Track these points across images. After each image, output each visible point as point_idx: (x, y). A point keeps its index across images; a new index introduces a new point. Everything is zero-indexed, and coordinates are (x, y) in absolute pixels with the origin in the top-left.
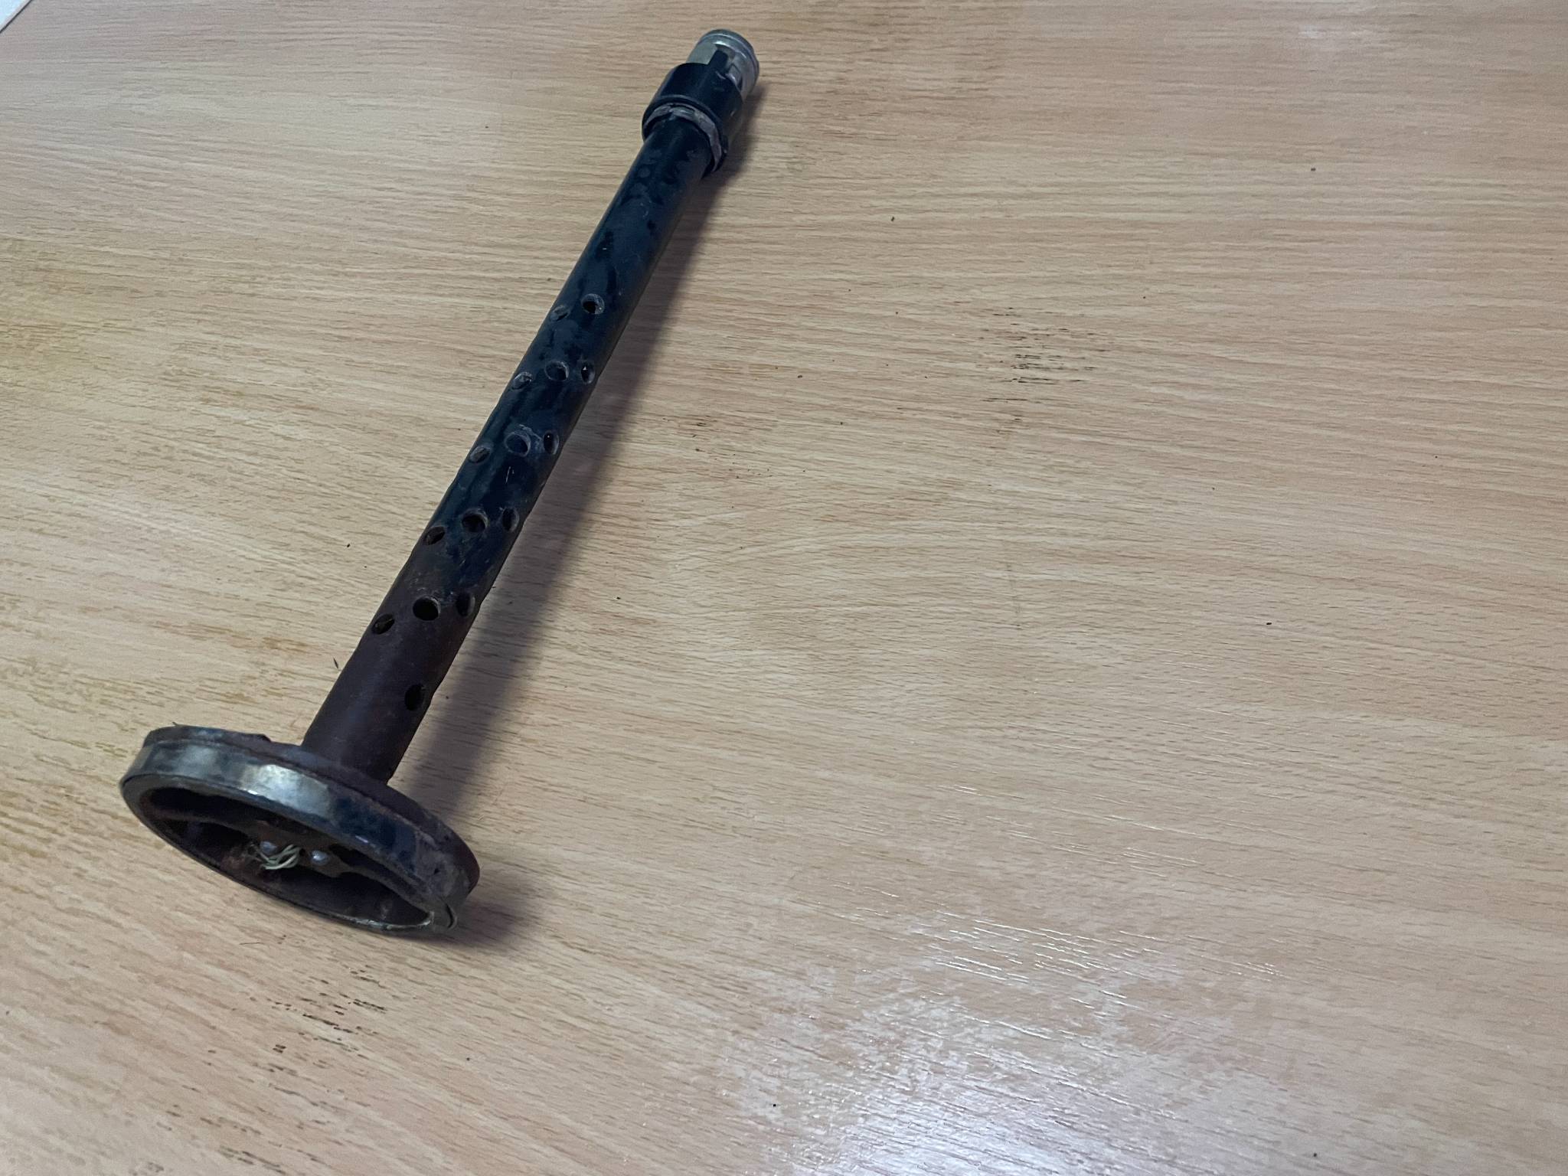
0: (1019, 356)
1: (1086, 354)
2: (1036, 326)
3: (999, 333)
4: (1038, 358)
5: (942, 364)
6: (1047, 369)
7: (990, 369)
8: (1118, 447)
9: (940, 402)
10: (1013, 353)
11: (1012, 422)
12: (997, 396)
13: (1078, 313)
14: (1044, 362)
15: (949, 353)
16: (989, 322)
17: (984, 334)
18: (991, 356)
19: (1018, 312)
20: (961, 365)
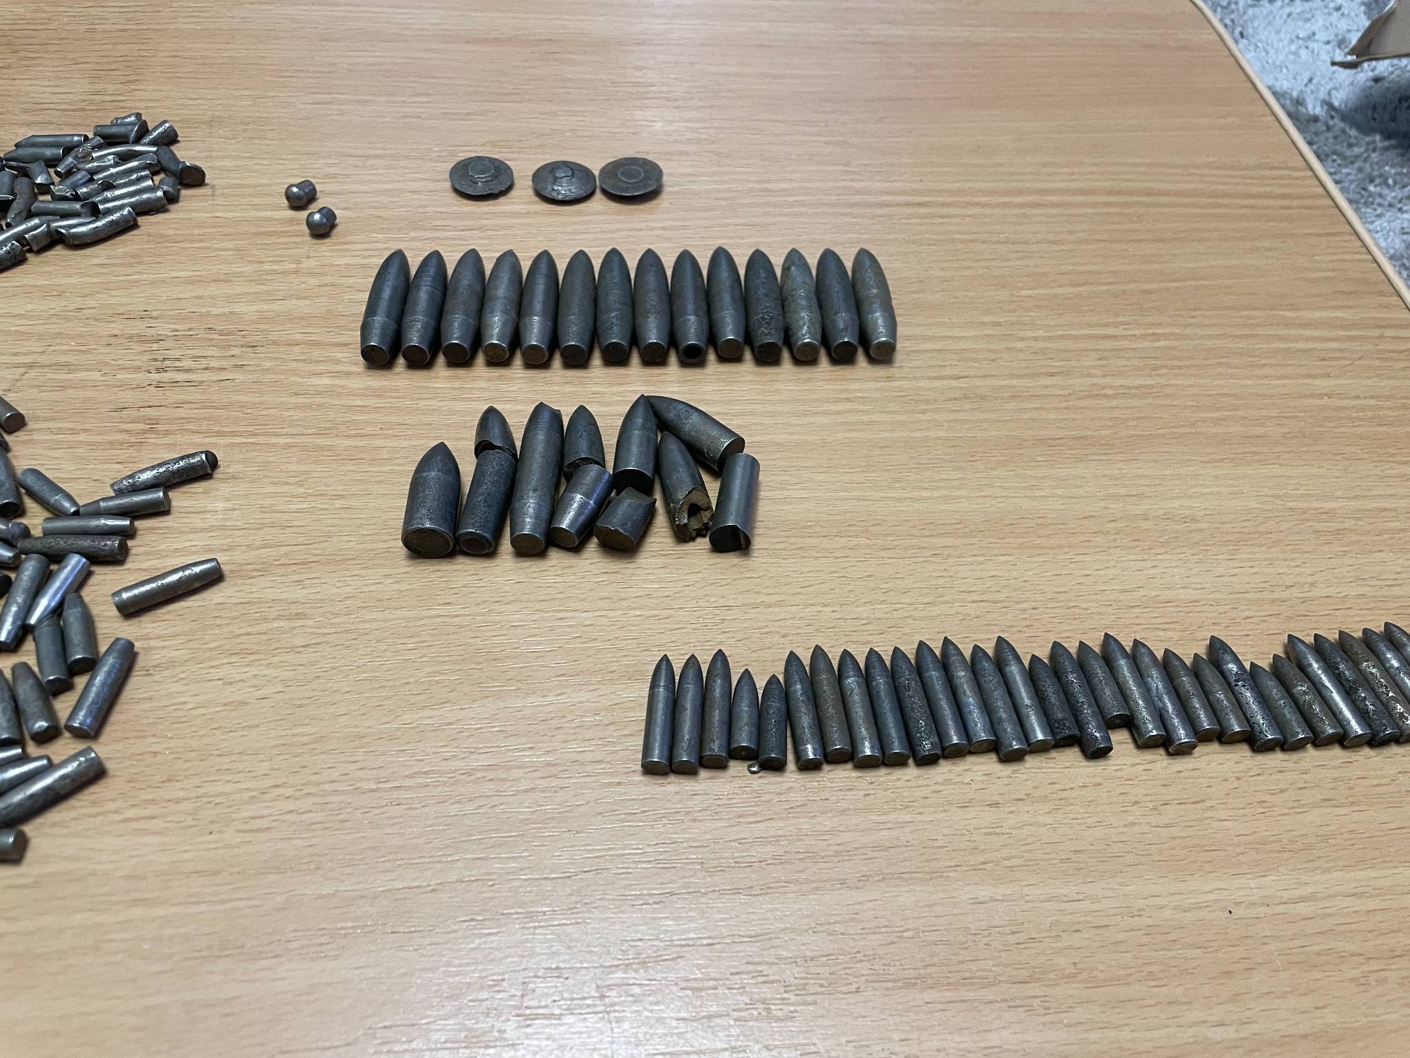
0: (156, 360)
1: (236, 351)
2: (177, 327)
3: (131, 337)
4: (179, 360)
5: (58, 376)
6: (189, 371)
7: (118, 376)
8: (274, 445)
9: (53, 419)
10: (146, 357)
11: (145, 432)
12: (125, 405)
13: (227, 310)
14: (186, 364)
15: (67, 365)
16: (118, 327)
17: (112, 340)
18: (120, 362)
19: (155, 314)
20: (82, 375)
